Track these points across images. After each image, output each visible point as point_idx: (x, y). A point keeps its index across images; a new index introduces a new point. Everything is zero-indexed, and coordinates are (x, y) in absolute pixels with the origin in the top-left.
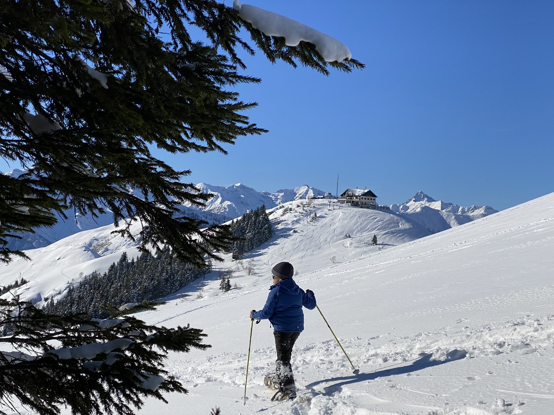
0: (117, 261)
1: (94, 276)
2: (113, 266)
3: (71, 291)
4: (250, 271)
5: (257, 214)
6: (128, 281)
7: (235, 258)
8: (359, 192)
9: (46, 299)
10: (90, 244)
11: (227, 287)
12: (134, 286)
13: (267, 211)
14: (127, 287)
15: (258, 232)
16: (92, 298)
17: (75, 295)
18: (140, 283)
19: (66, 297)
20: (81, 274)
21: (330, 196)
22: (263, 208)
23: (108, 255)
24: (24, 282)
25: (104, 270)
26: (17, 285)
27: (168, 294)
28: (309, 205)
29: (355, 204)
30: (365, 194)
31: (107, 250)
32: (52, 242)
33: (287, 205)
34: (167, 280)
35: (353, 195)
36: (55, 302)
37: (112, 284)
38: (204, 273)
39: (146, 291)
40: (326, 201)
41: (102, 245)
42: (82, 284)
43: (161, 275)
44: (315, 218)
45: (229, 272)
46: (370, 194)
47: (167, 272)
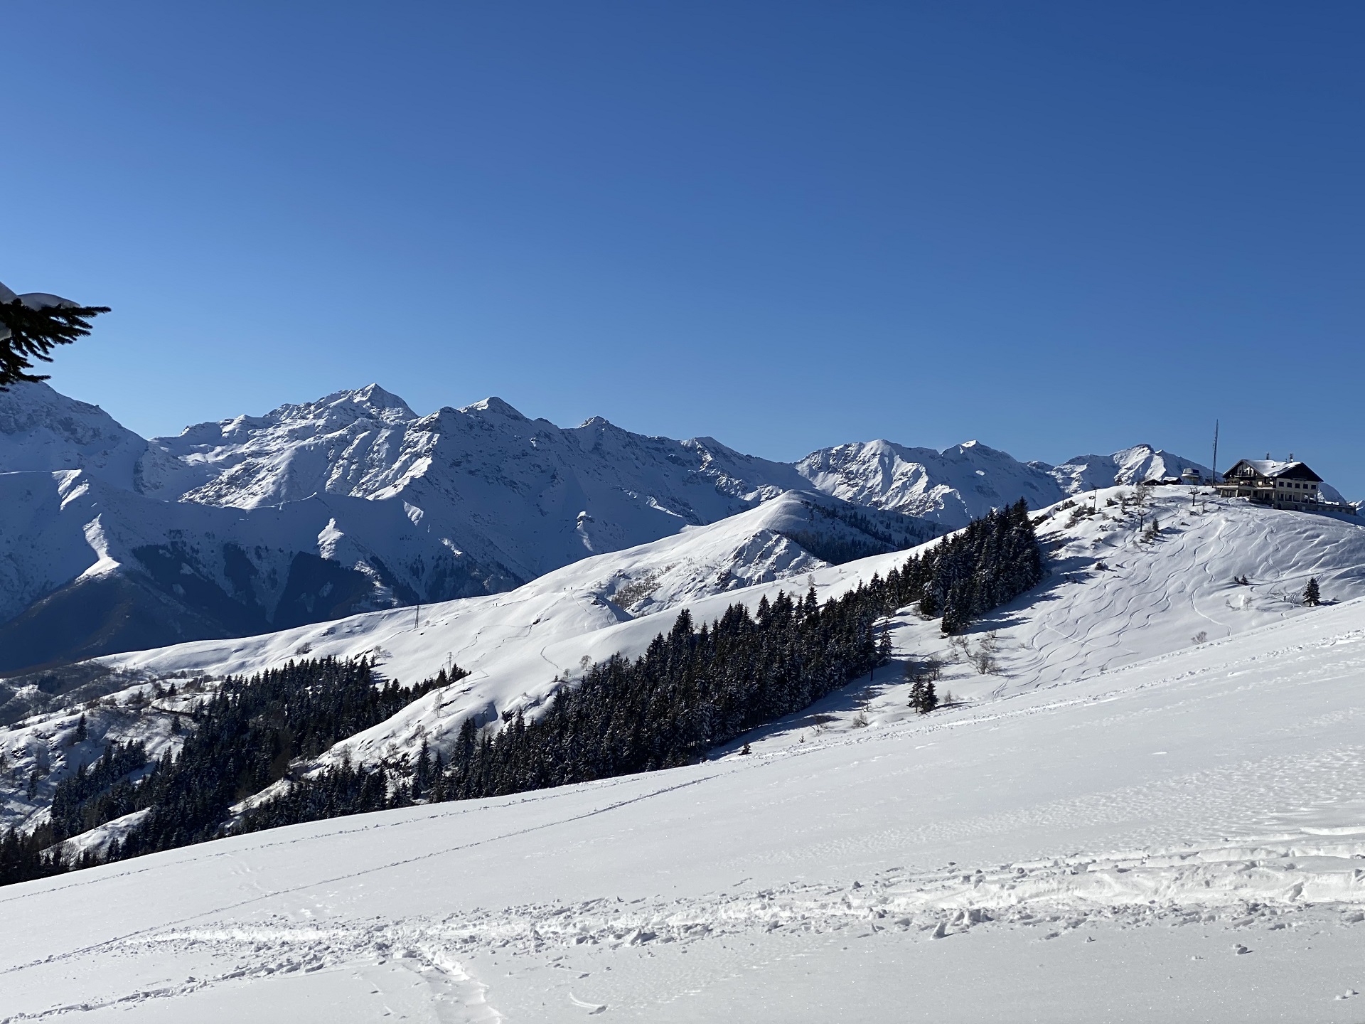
0: (667, 631)
1: (615, 664)
2: (658, 643)
3: (561, 700)
4: (986, 664)
5: (1004, 522)
6: (690, 679)
7: (949, 629)
8: (1272, 468)
9: (507, 717)
10: (611, 588)
11: (926, 702)
12: (705, 692)
13: (1032, 516)
14: (687, 694)
15: (1008, 567)
16: (608, 719)
17: (572, 708)
18: (719, 686)
19: (550, 713)
20: (586, 658)
21: (1198, 477)
22: (1022, 508)
23: (653, 615)
24: (458, 674)
25: (637, 651)
26: (442, 681)
27: (785, 713)
28: (1138, 500)
29: (1262, 500)
30: (1288, 474)
31: (649, 601)
32: (525, 580)
33: (1082, 499)
34: (781, 680)
35: (1257, 476)
36: (527, 723)
37: (655, 685)
38: (873, 665)
39: (731, 704)
40: (1183, 491)
41: (638, 590)
42: (587, 684)
43: (767, 667)
44: (1154, 535)
45: (933, 666)
46: (1302, 472)
47: (782, 661)
